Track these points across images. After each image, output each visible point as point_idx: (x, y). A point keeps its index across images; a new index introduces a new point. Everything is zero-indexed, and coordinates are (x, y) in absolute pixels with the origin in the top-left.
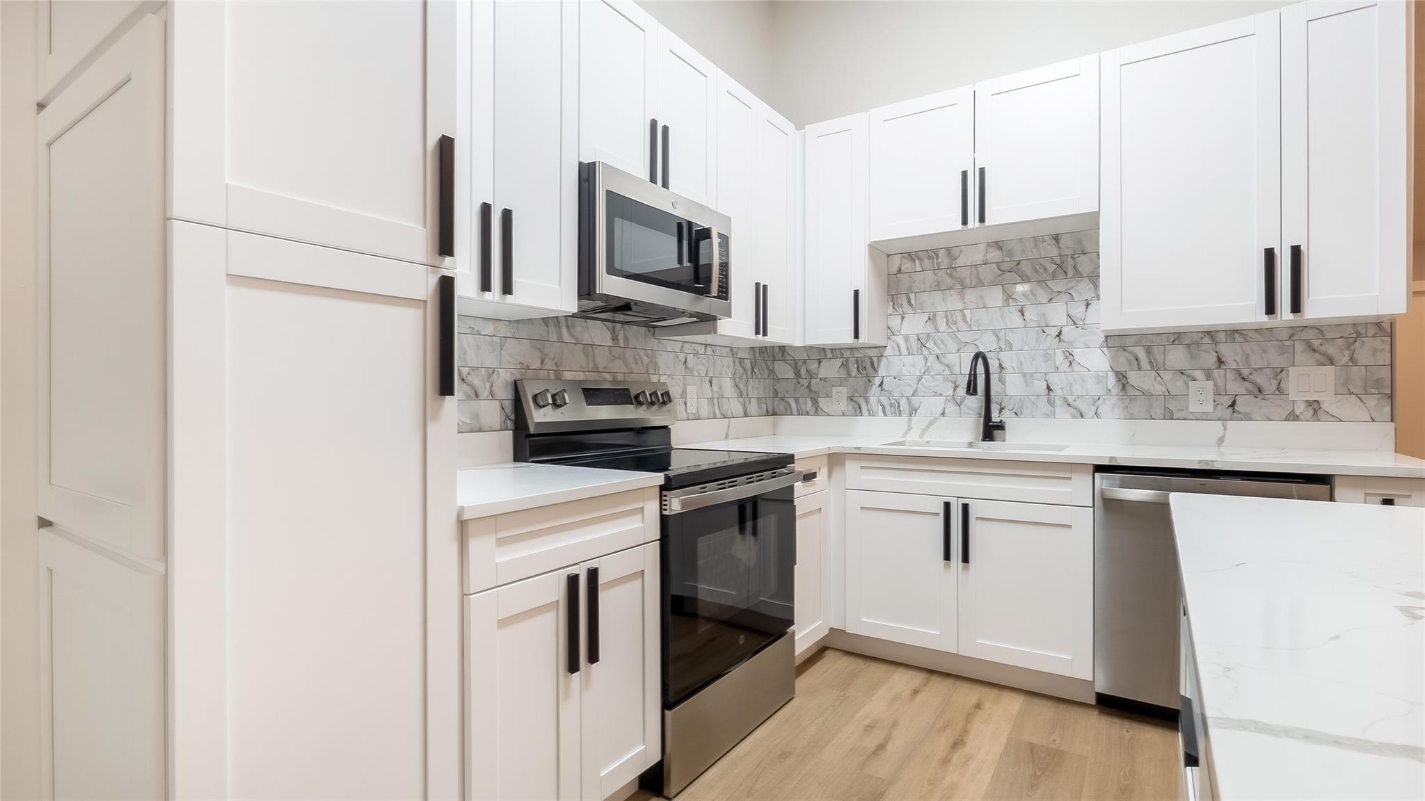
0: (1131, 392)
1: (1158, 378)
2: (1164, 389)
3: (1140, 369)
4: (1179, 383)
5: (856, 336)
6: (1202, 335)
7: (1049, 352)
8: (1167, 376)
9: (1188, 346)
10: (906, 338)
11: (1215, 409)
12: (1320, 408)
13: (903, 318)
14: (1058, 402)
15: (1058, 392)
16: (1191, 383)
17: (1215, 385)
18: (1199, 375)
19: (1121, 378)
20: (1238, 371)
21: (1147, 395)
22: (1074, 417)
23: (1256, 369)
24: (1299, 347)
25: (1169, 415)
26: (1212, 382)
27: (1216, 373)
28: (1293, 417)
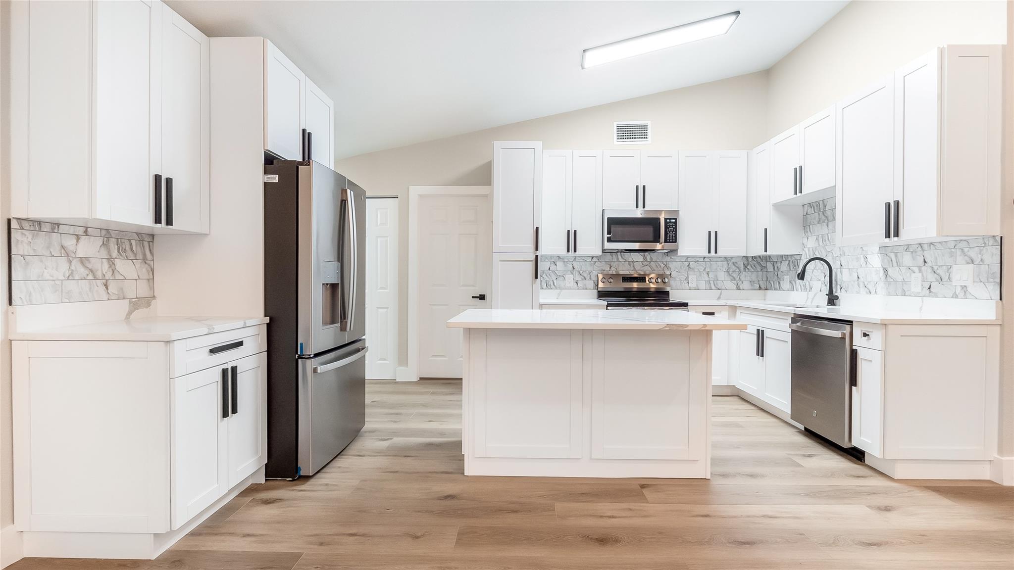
0: (889, 279)
1: (900, 272)
2: (902, 278)
3: (893, 266)
4: (908, 274)
5: (766, 251)
6: (917, 246)
7: (858, 256)
8: (903, 270)
9: (912, 252)
10: (809, 248)
11: (922, 290)
12: (967, 290)
13: (808, 238)
14: (862, 285)
15: (861, 279)
16: (913, 274)
17: (923, 275)
18: (916, 269)
19: (886, 270)
20: (932, 267)
21: (895, 281)
22: (867, 293)
23: (939, 266)
24: (959, 252)
25: (904, 294)
26: (921, 274)
27: (923, 268)
28: (955, 296)
